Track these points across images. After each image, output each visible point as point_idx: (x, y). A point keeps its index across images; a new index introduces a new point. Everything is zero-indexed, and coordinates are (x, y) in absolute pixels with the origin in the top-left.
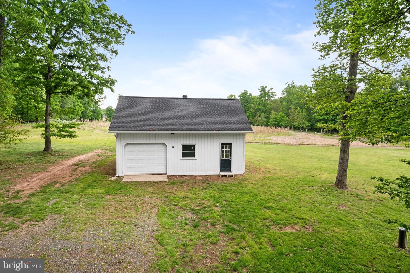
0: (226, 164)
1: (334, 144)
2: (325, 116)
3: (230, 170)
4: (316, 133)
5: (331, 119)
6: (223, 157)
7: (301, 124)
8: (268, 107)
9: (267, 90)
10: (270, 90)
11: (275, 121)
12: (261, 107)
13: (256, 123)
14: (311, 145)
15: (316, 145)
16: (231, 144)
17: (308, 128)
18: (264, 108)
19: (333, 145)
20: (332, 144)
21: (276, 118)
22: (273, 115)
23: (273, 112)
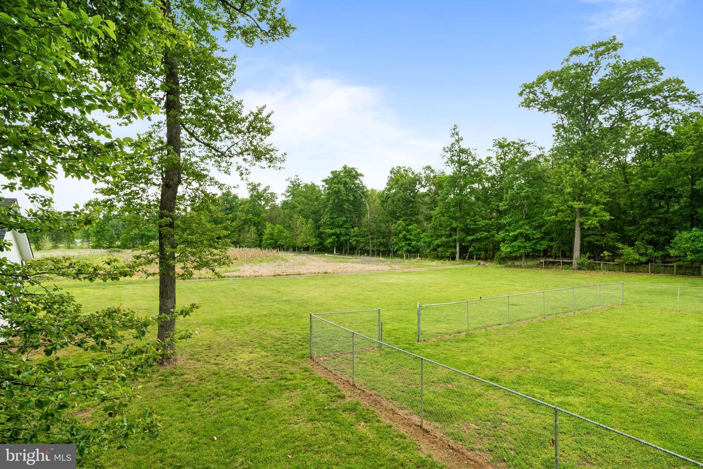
2: (336, 229)
4: (326, 254)
5: (344, 233)
7: (305, 242)
8: (262, 217)
9: (261, 189)
10: (265, 190)
11: (271, 239)
12: (250, 216)
13: (244, 242)
14: (294, 275)
15: (300, 274)
17: (316, 247)
18: (256, 218)
19: (326, 273)
21: (271, 234)
22: (268, 228)
23: (268, 225)
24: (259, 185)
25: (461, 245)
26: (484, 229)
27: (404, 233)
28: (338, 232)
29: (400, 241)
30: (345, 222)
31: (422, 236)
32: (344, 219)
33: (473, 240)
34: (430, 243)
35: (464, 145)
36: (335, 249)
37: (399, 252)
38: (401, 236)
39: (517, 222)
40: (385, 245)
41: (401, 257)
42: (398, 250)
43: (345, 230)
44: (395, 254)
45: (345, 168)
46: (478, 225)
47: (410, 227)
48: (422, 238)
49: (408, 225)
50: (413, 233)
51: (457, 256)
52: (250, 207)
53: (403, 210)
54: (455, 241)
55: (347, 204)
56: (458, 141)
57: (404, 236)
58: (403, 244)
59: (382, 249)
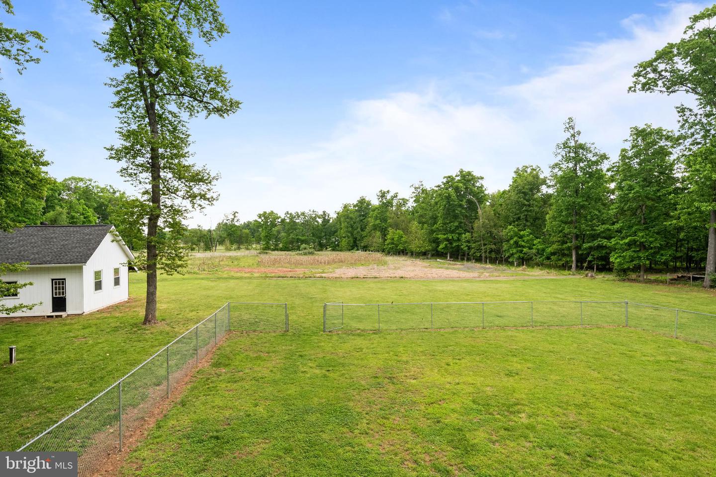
0: (59, 303)
1: (403, 276)
2: (449, 235)
3: (64, 310)
4: (438, 260)
5: (456, 239)
6: (56, 295)
7: (419, 247)
8: (388, 223)
10: (394, 197)
13: (371, 246)
16: (65, 279)
17: (431, 252)
19: (402, 278)
20: (401, 276)
21: (393, 239)
22: (392, 233)
23: (390, 230)
24: (388, 192)
25: (577, 254)
26: (604, 235)
27: (515, 239)
28: (450, 238)
29: (510, 247)
30: (457, 228)
31: (535, 242)
32: (456, 224)
33: (591, 248)
34: (543, 250)
35: (581, 140)
36: (448, 255)
37: (511, 260)
38: (512, 242)
39: (630, 227)
40: (498, 251)
41: (512, 264)
42: (509, 257)
43: (457, 235)
44: (507, 262)
45: (461, 172)
46: (595, 230)
47: (522, 233)
48: (534, 245)
49: (520, 230)
50: (525, 239)
51: (574, 265)
52: (378, 213)
53: (515, 215)
54: (569, 249)
55: (459, 209)
56: (573, 136)
57: (516, 243)
58: (515, 251)
59: (493, 255)
